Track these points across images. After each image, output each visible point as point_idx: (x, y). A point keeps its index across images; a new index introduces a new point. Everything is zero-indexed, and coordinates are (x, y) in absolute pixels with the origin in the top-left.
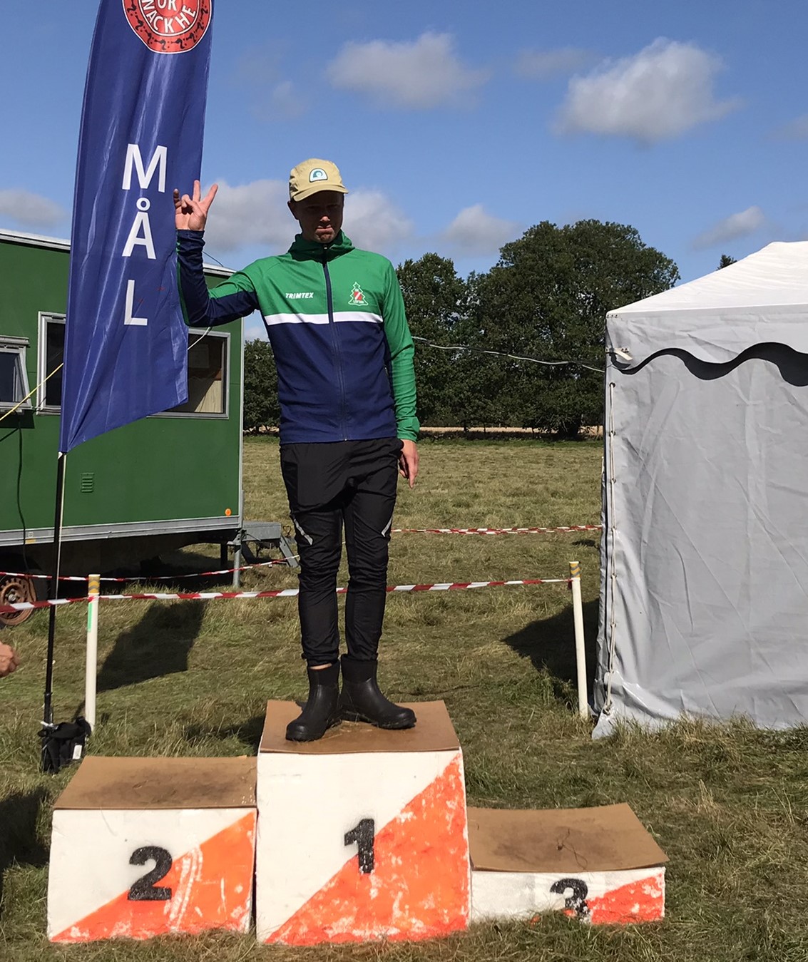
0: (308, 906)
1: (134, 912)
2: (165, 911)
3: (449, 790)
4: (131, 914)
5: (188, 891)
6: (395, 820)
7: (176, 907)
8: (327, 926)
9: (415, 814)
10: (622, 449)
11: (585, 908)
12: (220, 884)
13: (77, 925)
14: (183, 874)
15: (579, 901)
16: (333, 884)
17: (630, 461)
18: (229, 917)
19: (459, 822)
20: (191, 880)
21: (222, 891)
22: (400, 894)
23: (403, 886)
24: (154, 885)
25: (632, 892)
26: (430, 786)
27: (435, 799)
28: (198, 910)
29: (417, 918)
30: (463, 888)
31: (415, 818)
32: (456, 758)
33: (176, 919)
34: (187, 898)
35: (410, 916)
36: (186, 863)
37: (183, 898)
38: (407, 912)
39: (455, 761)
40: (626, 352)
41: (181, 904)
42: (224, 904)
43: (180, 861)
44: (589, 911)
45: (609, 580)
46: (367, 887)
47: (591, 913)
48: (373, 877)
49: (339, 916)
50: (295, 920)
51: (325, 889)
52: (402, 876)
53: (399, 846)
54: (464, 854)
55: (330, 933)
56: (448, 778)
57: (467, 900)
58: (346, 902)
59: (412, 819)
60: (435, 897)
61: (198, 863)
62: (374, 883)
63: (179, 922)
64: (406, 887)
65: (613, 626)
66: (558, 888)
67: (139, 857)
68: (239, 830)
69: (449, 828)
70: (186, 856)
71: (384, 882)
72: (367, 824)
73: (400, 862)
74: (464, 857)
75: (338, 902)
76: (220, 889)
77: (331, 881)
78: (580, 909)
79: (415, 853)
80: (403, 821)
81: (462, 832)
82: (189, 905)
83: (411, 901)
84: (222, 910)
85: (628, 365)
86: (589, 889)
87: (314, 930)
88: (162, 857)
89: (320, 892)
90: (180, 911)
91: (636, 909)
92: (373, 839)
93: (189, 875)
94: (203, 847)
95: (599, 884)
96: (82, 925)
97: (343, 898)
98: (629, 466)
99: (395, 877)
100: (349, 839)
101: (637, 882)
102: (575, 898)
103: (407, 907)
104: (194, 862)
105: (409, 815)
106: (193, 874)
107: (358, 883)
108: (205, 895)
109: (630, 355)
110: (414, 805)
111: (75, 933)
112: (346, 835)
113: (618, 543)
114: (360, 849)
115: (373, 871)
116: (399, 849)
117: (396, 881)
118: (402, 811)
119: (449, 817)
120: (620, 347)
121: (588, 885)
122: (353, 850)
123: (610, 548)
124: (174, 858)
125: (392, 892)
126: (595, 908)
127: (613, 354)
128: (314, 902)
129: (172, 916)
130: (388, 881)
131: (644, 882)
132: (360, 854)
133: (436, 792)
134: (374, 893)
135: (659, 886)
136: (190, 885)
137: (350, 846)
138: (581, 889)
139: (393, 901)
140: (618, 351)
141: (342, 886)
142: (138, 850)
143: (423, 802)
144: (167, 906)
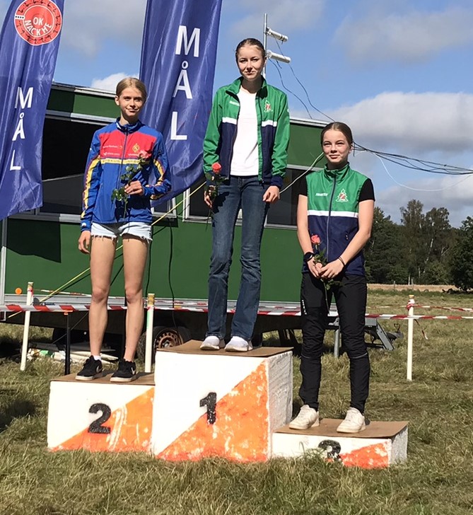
2: (108, 440)
3: (259, 380)
4: (90, 440)
5: (119, 429)
6: (228, 394)
8: (188, 452)
11: (340, 459)
12: (136, 427)
13: (61, 445)
14: (117, 420)
15: (336, 454)
18: (141, 446)
19: (264, 399)
21: (137, 431)
22: (229, 438)
23: (231, 434)
24: (102, 425)
25: (369, 451)
26: (248, 377)
27: (251, 384)
28: (124, 440)
29: (238, 452)
30: (264, 438)
31: (239, 394)
35: (235, 451)
36: (118, 414)
37: (117, 434)
38: (233, 449)
39: (264, 363)
41: (116, 437)
43: (115, 413)
44: (342, 461)
46: (211, 432)
48: (215, 426)
49: (195, 447)
50: (171, 447)
51: (189, 431)
52: (231, 427)
54: (266, 418)
55: (190, 456)
56: (259, 373)
57: (267, 445)
58: (200, 440)
60: (249, 442)
62: (215, 430)
63: (114, 446)
66: (323, 445)
67: (94, 409)
68: (146, 397)
69: (258, 402)
70: (118, 410)
72: (212, 395)
73: (230, 419)
77: (192, 427)
78: (336, 460)
79: (238, 415)
80: (233, 395)
81: (265, 405)
82: (119, 437)
84: (137, 441)
86: (342, 448)
87: (181, 454)
88: (106, 410)
89: (186, 432)
90: (115, 441)
91: (371, 462)
92: (216, 404)
94: (127, 405)
95: (348, 445)
97: (198, 436)
99: (227, 427)
101: (371, 446)
102: (333, 453)
103: (233, 446)
104: (123, 414)
105: (236, 393)
106: (122, 420)
107: (206, 429)
108: (128, 432)
110: (239, 387)
112: (201, 401)
114: (208, 410)
115: (215, 423)
116: (230, 411)
117: (227, 430)
118: (233, 390)
119: (259, 396)
121: (341, 445)
122: (204, 410)
124: (112, 411)
125: (225, 436)
126: (345, 460)
128: (182, 438)
129: (111, 443)
130: (223, 429)
131: (375, 446)
133: (252, 380)
134: (215, 436)
135: (386, 449)
136: (120, 426)
137: (203, 407)
138: (337, 448)
139: (225, 441)
141: (197, 430)
142: (94, 405)
143: (244, 386)
144: (108, 437)
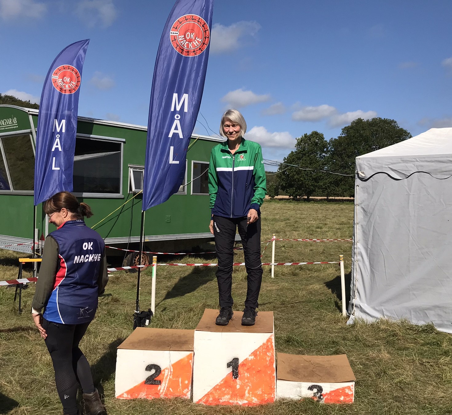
0: (213, 390)
1: (147, 389)
2: (159, 389)
3: (268, 348)
4: (146, 389)
5: (167, 382)
6: (247, 359)
7: (162, 388)
8: (220, 398)
9: (255, 357)
10: (361, 212)
11: (322, 397)
12: (179, 380)
13: (126, 392)
14: (166, 375)
15: (319, 394)
16: (222, 382)
17: (364, 216)
18: (183, 393)
19: (272, 361)
20: (168, 378)
21: (180, 383)
22: (248, 388)
23: (249, 385)
24: (155, 379)
25: (341, 391)
26: (260, 346)
27: (263, 352)
28: (171, 389)
29: (255, 397)
30: (273, 387)
31: (255, 358)
32: (271, 336)
33: (163, 392)
34: (167, 385)
35: (252, 396)
36: (167, 371)
37: (165, 385)
38: (251, 395)
39: (271, 337)
40: (363, 173)
41: (165, 387)
42: (181, 388)
43: (164, 370)
44: (323, 398)
45: (355, 263)
46: (236, 384)
47: (324, 399)
48: (238, 380)
49: (224, 395)
50: (207, 395)
51: (219, 384)
52: (249, 381)
53: (248, 369)
54: (273, 373)
55: (221, 401)
56: (268, 344)
57: (274, 391)
58: (227, 390)
59: (253, 359)
60: (262, 390)
61: (171, 372)
62: (238, 383)
63: (164, 393)
64: (251, 385)
65: (356, 281)
66: (311, 388)
67: (149, 368)
68: (187, 360)
69: (268, 363)
70: (166, 369)
71: (242, 382)
72: (236, 360)
73: (248, 375)
74: (274, 375)
75: (224, 389)
76: (179, 382)
77: (222, 381)
78: (320, 398)
79: (254, 372)
80: (250, 359)
81: (273, 365)
82: (167, 387)
83: (253, 391)
84: (180, 390)
85: (364, 179)
86: (323, 389)
87: (214, 399)
88: (157, 368)
89: (217, 385)
90: (164, 389)
91: (342, 398)
92: (238, 366)
93: (168, 375)
94: (173, 365)
95: (327, 387)
96: (128, 392)
97: (226, 387)
98: (364, 218)
99: (246, 381)
100: (229, 365)
101: (343, 388)
102: (317, 393)
103: (251, 393)
104: (170, 371)
105: (252, 357)
106: (169, 375)
107: (232, 382)
108: (173, 384)
109: (364, 174)
110: (254, 353)
111: (125, 396)
112: (228, 364)
113: (359, 248)
114: (233, 370)
115: (238, 378)
116: (248, 370)
117: (247, 382)
118: (250, 356)
119: (268, 359)
120: (361, 171)
121: (323, 388)
122: (230, 370)
123: (355, 250)
124: (162, 369)
125: (245, 387)
126: (325, 397)
127: (358, 174)
128: (215, 389)
129: (161, 391)
130: (244, 382)
131: (346, 388)
132: (233, 371)
133: (263, 349)
134: (238, 387)
135: (352, 390)
136: (168, 380)
137: (229, 368)
138: (320, 389)
139: (246, 390)
140: (360, 173)
141: (226, 383)
142: (149, 365)
143: (258, 353)
144: (159, 387)
